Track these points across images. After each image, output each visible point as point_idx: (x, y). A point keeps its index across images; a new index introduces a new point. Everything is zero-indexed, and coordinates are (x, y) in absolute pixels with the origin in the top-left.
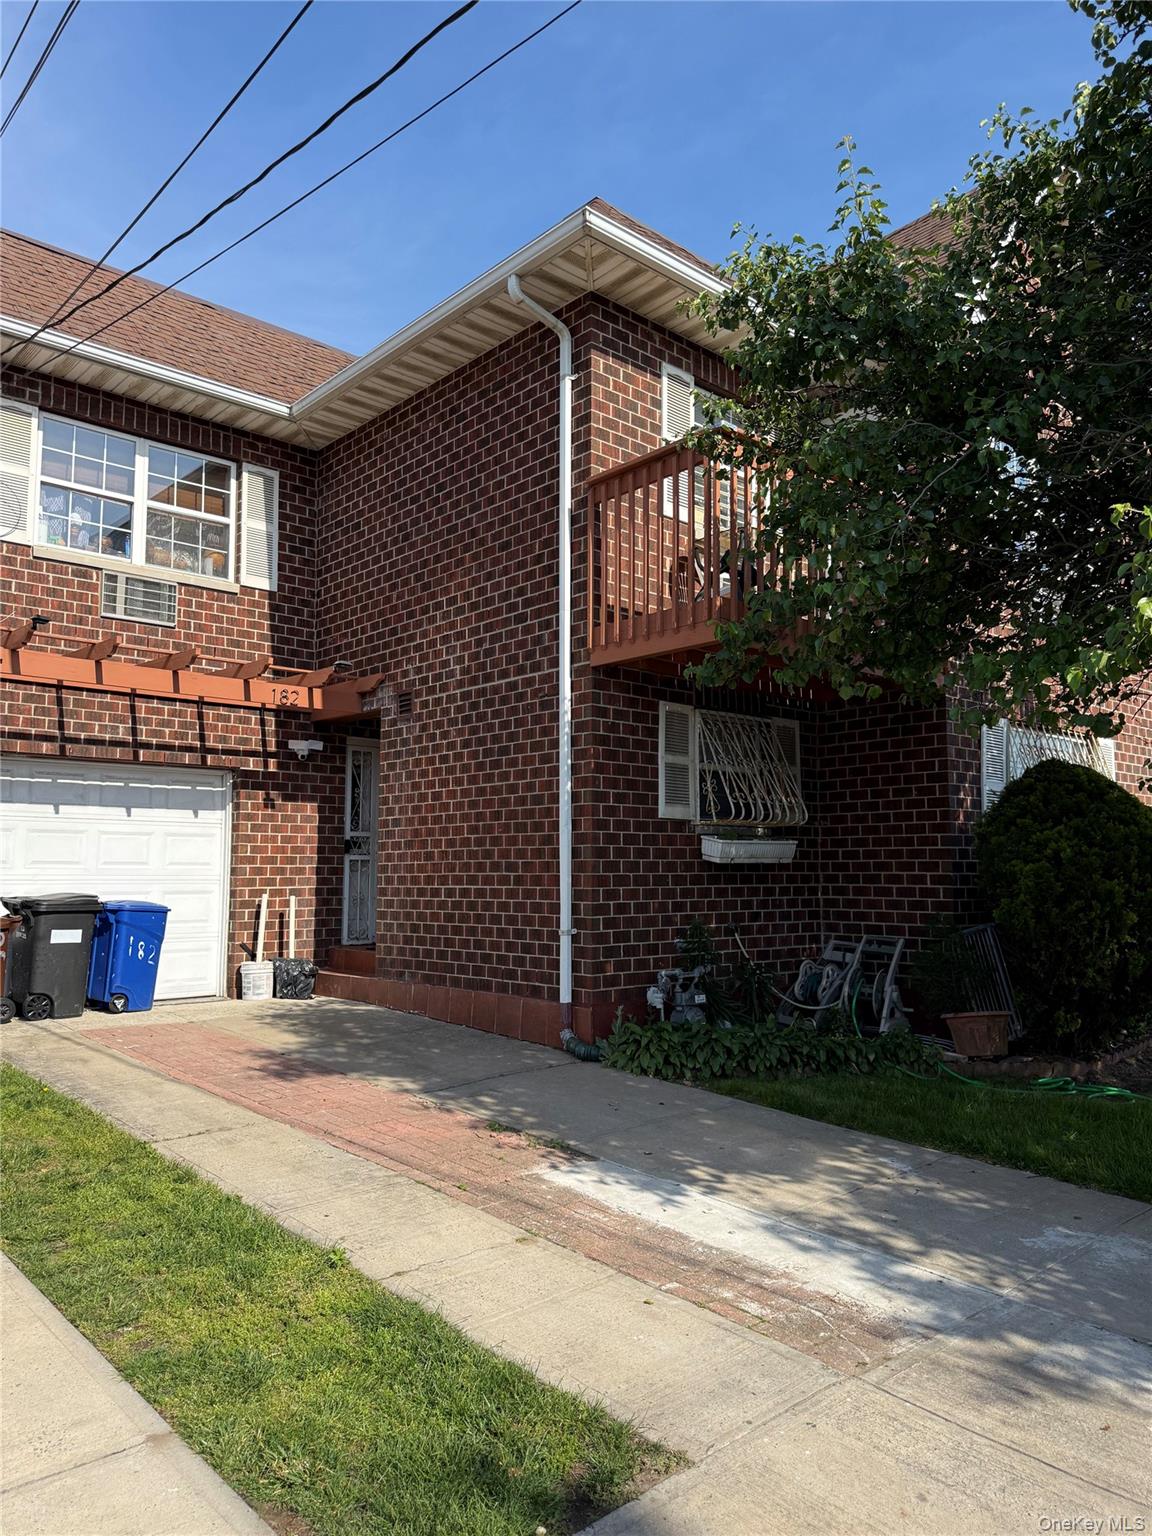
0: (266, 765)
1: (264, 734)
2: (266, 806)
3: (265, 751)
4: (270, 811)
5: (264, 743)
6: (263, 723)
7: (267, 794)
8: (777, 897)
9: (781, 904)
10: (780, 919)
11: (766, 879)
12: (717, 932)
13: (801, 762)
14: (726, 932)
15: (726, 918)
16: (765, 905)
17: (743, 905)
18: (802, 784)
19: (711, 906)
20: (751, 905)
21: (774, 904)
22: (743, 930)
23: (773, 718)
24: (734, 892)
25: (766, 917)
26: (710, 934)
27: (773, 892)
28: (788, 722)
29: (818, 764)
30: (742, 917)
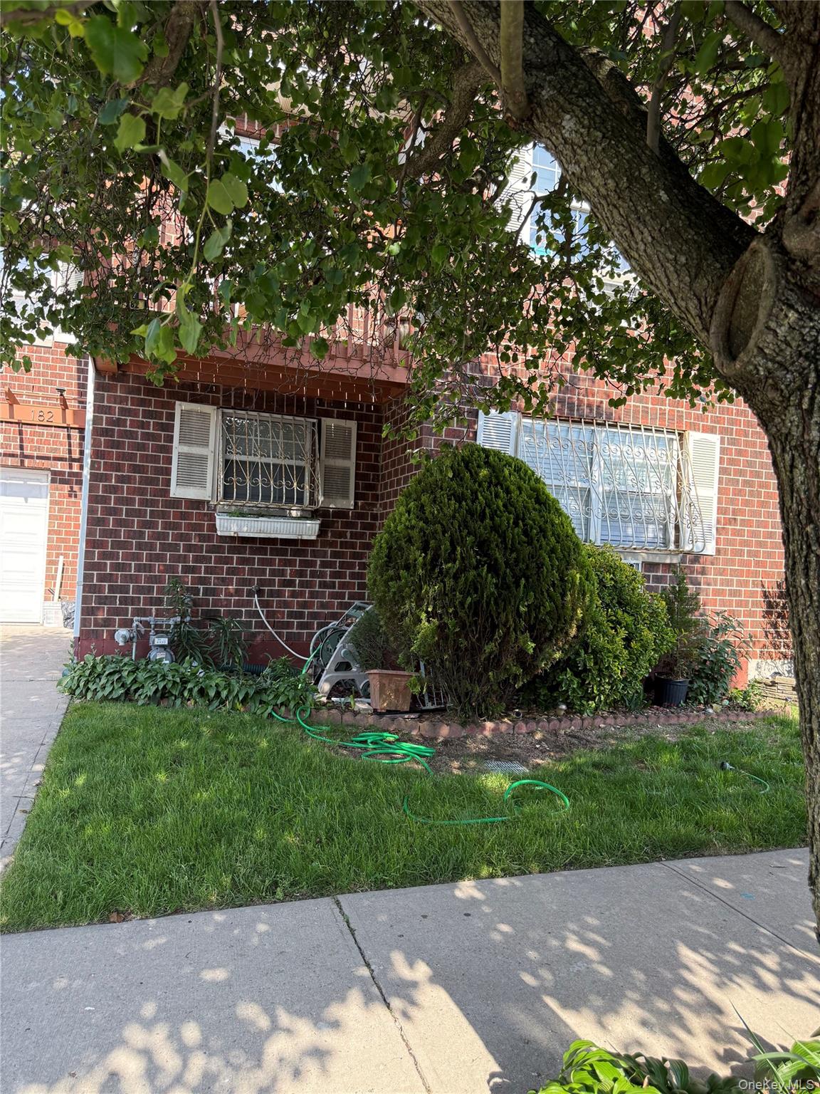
0: (71, 467)
1: (70, 445)
2: (70, 496)
3: (70, 457)
4: (73, 499)
5: (70, 452)
6: (69, 437)
7: (72, 488)
8: (318, 568)
9: (323, 575)
10: (320, 587)
11: (304, 553)
12: (238, 592)
13: (358, 457)
14: (250, 594)
15: (250, 582)
16: (301, 574)
17: (252, 572)
18: (357, 476)
19: (231, 571)
20: (283, 573)
21: (313, 574)
22: (271, 593)
23: (323, 419)
24: (262, 562)
25: (302, 584)
26: (228, 594)
27: (313, 564)
28: (342, 423)
29: (381, 459)
30: (271, 583)
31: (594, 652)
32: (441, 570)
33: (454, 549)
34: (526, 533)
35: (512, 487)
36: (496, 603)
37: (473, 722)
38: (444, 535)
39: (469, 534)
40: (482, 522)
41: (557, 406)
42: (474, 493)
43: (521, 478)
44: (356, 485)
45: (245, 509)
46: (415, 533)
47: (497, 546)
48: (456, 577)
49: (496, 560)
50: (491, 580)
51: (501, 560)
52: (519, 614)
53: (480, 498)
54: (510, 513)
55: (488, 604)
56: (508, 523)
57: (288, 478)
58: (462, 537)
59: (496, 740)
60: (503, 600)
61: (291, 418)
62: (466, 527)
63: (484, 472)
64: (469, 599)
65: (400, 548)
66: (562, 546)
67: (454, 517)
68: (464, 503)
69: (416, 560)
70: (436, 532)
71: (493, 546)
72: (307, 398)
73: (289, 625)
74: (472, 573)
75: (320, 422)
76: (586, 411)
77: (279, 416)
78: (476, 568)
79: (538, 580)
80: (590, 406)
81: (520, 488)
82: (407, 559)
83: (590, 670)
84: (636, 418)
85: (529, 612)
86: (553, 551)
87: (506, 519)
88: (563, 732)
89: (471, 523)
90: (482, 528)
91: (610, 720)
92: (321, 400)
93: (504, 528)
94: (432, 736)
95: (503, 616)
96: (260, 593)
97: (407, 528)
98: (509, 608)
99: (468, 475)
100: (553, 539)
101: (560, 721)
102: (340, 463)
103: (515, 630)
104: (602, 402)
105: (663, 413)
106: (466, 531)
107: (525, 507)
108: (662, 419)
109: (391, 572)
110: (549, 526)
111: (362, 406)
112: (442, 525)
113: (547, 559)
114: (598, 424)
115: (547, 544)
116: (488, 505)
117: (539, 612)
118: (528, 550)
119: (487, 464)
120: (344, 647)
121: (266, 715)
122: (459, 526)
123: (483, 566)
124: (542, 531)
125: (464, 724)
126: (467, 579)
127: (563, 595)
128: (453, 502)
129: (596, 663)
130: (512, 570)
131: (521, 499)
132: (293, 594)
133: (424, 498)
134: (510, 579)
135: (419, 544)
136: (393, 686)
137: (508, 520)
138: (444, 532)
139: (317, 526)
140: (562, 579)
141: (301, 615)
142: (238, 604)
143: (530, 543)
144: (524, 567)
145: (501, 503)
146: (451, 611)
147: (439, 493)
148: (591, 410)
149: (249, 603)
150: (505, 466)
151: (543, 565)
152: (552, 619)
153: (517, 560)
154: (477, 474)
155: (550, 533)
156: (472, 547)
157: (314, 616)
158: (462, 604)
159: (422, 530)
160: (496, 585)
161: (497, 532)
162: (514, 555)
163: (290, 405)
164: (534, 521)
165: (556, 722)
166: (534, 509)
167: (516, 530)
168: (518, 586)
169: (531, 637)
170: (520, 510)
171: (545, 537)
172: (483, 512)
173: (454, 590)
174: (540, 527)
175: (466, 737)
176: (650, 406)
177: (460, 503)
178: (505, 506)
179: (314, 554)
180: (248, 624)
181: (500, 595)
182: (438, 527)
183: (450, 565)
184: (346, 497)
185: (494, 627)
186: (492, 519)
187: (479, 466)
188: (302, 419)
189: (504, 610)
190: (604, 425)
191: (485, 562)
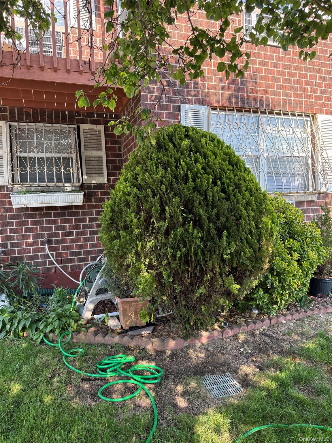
8: (87, 223)
9: (91, 226)
10: (90, 234)
11: (77, 214)
12: (34, 243)
13: (107, 149)
14: (43, 243)
15: (42, 236)
16: (77, 227)
17: (42, 229)
18: (107, 161)
19: (28, 230)
20: (64, 228)
21: (85, 227)
22: (57, 242)
23: (81, 125)
24: (48, 222)
25: (78, 234)
26: (28, 245)
27: (84, 220)
28: (94, 127)
29: (122, 149)
30: (57, 235)
31: (279, 274)
32: (153, 228)
33: (163, 210)
34: (223, 191)
35: (209, 153)
36: (203, 254)
37: (192, 334)
38: (154, 198)
39: (175, 195)
40: (186, 184)
41: (233, 100)
42: (177, 161)
43: (215, 146)
44: (108, 168)
45: (33, 189)
46: (130, 198)
47: (200, 204)
48: (167, 233)
49: (200, 216)
50: (197, 234)
51: (204, 217)
52: (223, 260)
53: (183, 163)
54: (208, 174)
55: (196, 254)
56: (208, 183)
57: (57, 165)
58: (170, 199)
59: (210, 348)
60: (209, 251)
61: (58, 125)
62: (172, 189)
63: (186, 142)
64: (179, 253)
65: (120, 212)
66: (255, 198)
67: (161, 182)
68: (169, 169)
69: (132, 221)
70: (147, 196)
71: (196, 204)
72: (69, 112)
73: (72, 261)
74: (180, 230)
75: (78, 127)
76: (253, 103)
77: (50, 125)
78: (183, 225)
79: (238, 230)
80: (255, 99)
81: (215, 154)
82: (125, 221)
83: (276, 288)
84: (284, 107)
85: (232, 259)
86: (248, 204)
87: (206, 179)
88: (257, 332)
89: (176, 186)
90: (186, 189)
91: (289, 317)
92: (78, 113)
93: (205, 188)
94: (162, 349)
95: (210, 264)
96: (49, 242)
97: (125, 194)
98: (214, 257)
99: (171, 146)
100: (247, 194)
101: (255, 323)
102: (95, 153)
103: (221, 275)
104: (262, 97)
105: (301, 103)
106: (172, 193)
107: (221, 168)
108: (301, 108)
109: (114, 233)
110: (242, 182)
111: (106, 115)
112: (152, 189)
113: (244, 211)
114: (261, 112)
115: (243, 198)
116: (190, 169)
117: (240, 257)
118: (227, 205)
119: (187, 136)
120: (101, 278)
121: (39, 340)
122: (166, 189)
123: (189, 223)
124: (238, 187)
125: (185, 338)
126: (176, 235)
127: (259, 240)
128: (160, 169)
129: (280, 282)
130: (215, 223)
131: (217, 162)
132: (72, 241)
133: (138, 169)
134: (214, 232)
135: (134, 207)
136: (132, 309)
137: (208, 180)
138: (154, 195)
139: (82, 197)
140: (257, 227)
141: (79, 253)
142: (35, 251)
143: (228, 199)
144: (225, 220)
145: (200, 167)
146: (164, 263)
147: (149, 163)
148: (256, 103)
149: (43, 250)
150: (202, 137)
151: (241, 217)
152: (251, 261)
153: (218, 216)
154: (180, 145)
155: (244, 189)
156: (178, 207)
157: (88, 253)
158: (174, 257)
159: (136, 195)
160: (202, 238)
161: (199, 192)
162: (215, 211)
163: (57, 117)
164: (229, 179)
165: (253, 325)
166: (229, 170)
167: (215, 188)
168: (220, 236)
169: (235, 280)
170: (217, 171)
171: (240, 192)
172: (186, 175)
173: (166, 246)
174: (235, 184)
175: (188, 348)
176: (293, 99)
177: (166, 169)
178: (204, 169)
179: (84, 214)
180: (44, 263)
181: (205, 246)
182: (149, 191)
183: (161, 223)
184: (101, 175)
185: (203, 272)
186: (194, 180)
187: (180, 139)
188: (66, 126)
189: (211, 257)
190: (265, 113)
191: (191, 219)
